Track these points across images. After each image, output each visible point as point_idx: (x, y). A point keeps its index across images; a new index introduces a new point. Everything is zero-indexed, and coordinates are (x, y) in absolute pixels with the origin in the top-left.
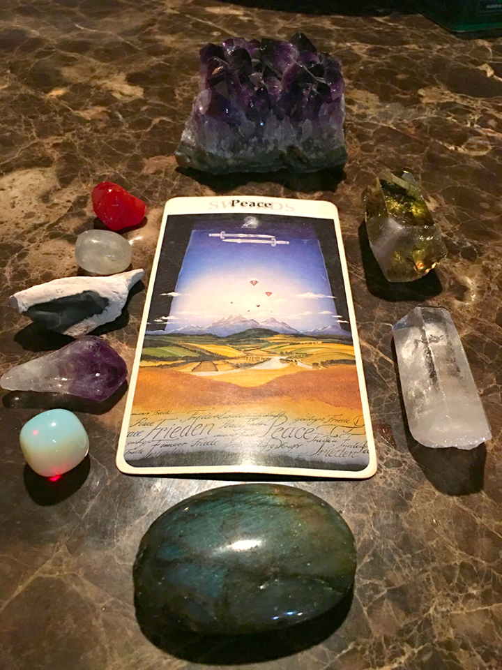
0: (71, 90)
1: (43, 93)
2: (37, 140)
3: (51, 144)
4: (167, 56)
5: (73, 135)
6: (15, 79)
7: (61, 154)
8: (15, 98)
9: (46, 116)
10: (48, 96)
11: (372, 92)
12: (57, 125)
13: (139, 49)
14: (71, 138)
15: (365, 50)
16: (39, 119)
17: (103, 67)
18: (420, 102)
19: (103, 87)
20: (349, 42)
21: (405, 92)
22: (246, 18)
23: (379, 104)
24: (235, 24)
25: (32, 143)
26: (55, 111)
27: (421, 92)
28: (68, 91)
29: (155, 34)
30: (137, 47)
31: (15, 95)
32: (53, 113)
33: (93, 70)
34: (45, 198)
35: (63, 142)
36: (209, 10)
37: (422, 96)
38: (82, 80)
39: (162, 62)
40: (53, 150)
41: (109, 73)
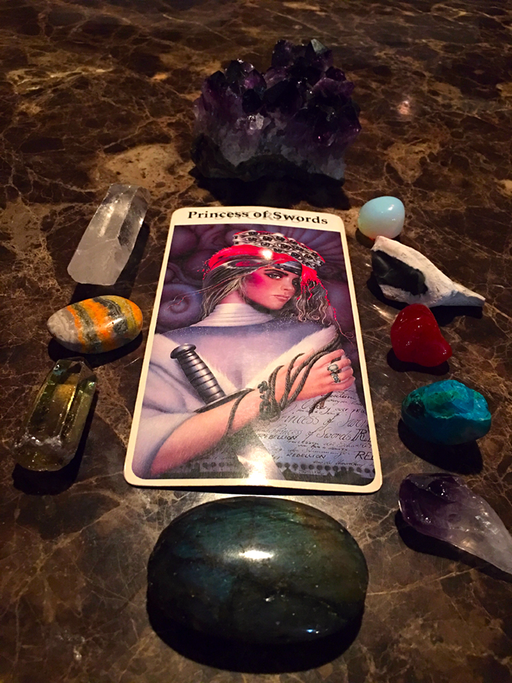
0: (172, 74)
1: (147, 77)
2: (152, 119)
3: (166, 123)
4: (256, 47)
5: (184, 115)
6: (118, 63)
7: (177, 132)
8: (122, 80)
9: (155, 98)
10: (153, 79)
11: (454, 85)
12: (167, 107)
13: (228, 39)
14: (182, 118)
15: (440, 47)
16: (150, 100)
17: (198, 55)
18: (500, 96)
19: (201, 73)
20: (425, 39)
21: (484, 86)
22: (323, 14)
23: (462, 96)
24: (314, 18)
25: (148, 121)
26: (162, 94)
27: (499, 87)
28: (170, 76)
29: (239, 25)
30: (225, 37)
31: (122, 77)
32: (160, 96)
33: (189, 58)
34: (171, 170)
35: (176, 122)
36: (287, 4)
37: (500, 91)
38: (180, 66)
39: (252, 52)
40: (168, 128)
41: (206, 61)
